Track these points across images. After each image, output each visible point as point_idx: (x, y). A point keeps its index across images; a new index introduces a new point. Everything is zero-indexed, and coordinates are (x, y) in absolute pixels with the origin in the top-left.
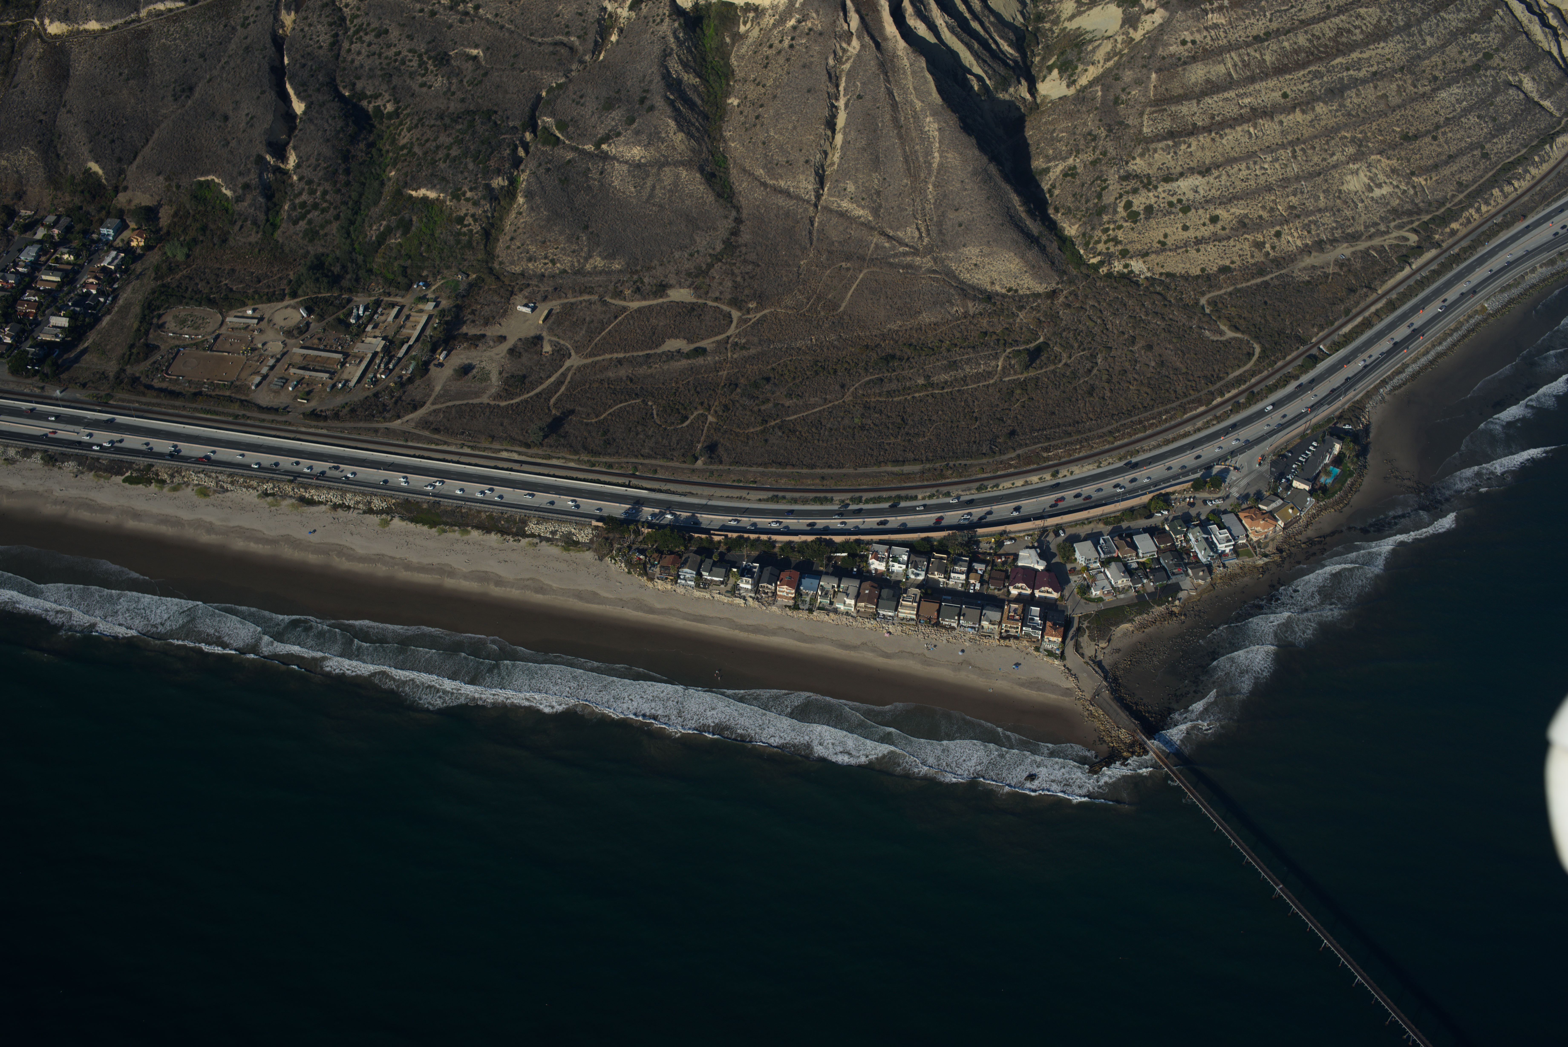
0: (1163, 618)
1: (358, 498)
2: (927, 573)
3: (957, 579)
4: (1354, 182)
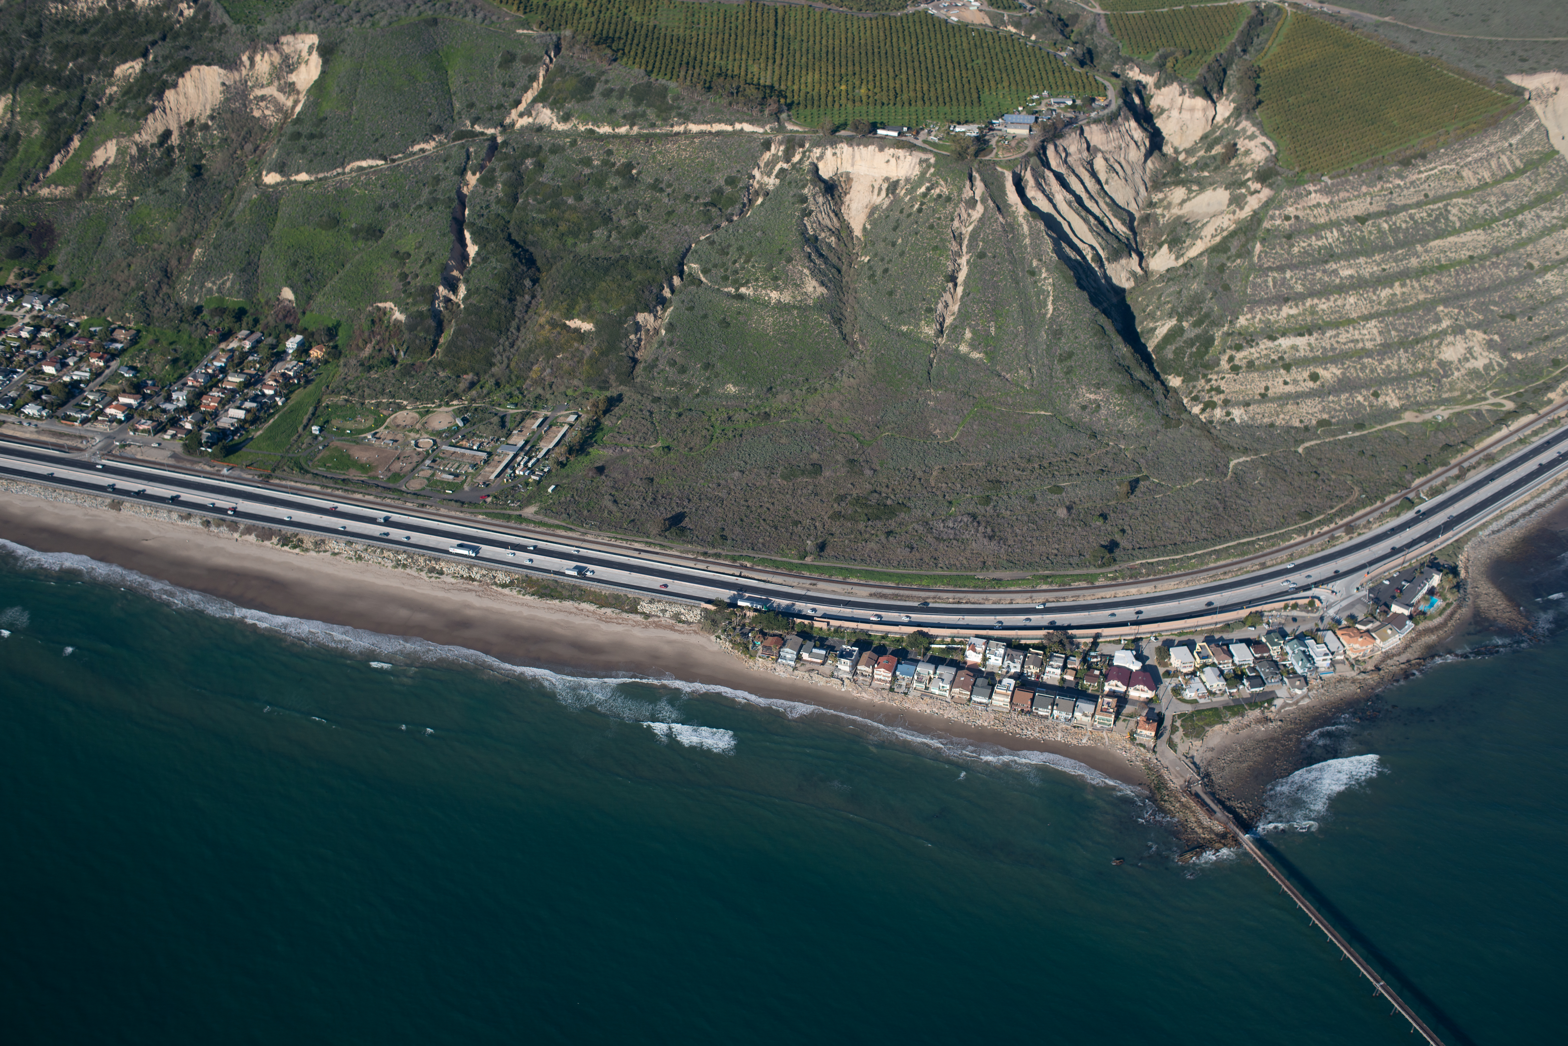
0: (1259, 721)
2: (1022, 667)
3: (1053, 674)
4: (1451, 352)
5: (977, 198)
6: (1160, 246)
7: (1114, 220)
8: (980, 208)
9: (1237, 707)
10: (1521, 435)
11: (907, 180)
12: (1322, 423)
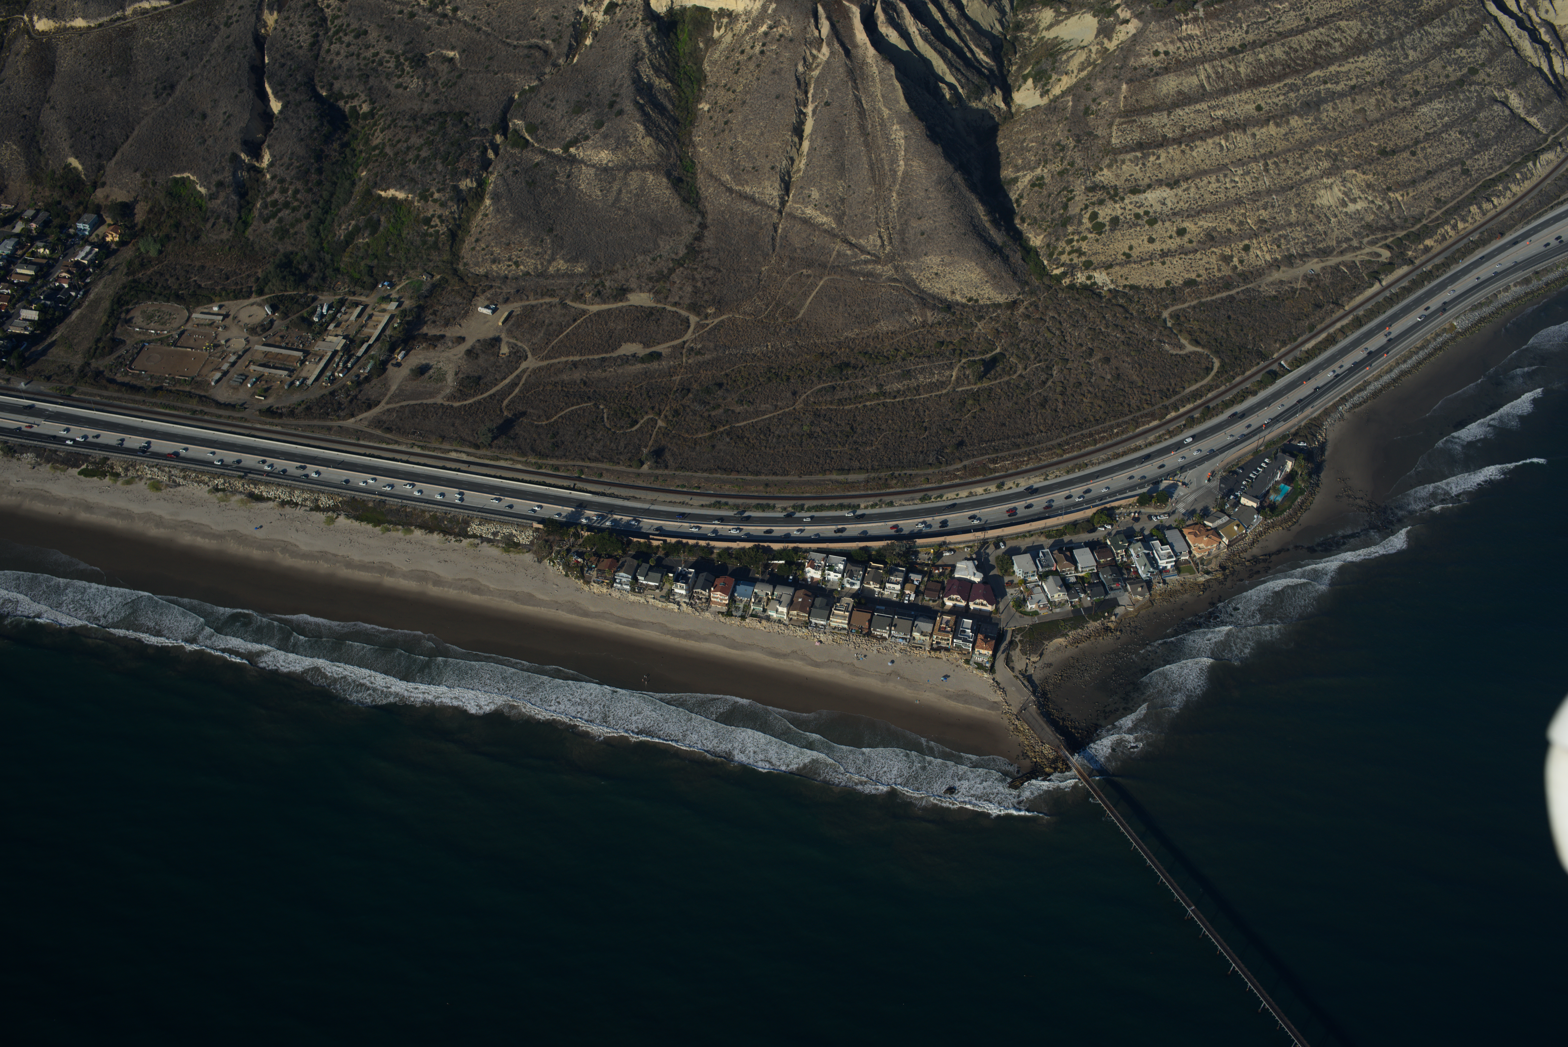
0: (1098, 633)
1: (306, 496)
2: (862, 583)
3: (892, 590)
4: (1328, 196)
5: (823, 38)
6: (1025, 79)
7: (976, 50)
8: (825, 50)
9: (1077, 618)
10: (1392, 291)
11: (748, 15)
12: (1188, 283)
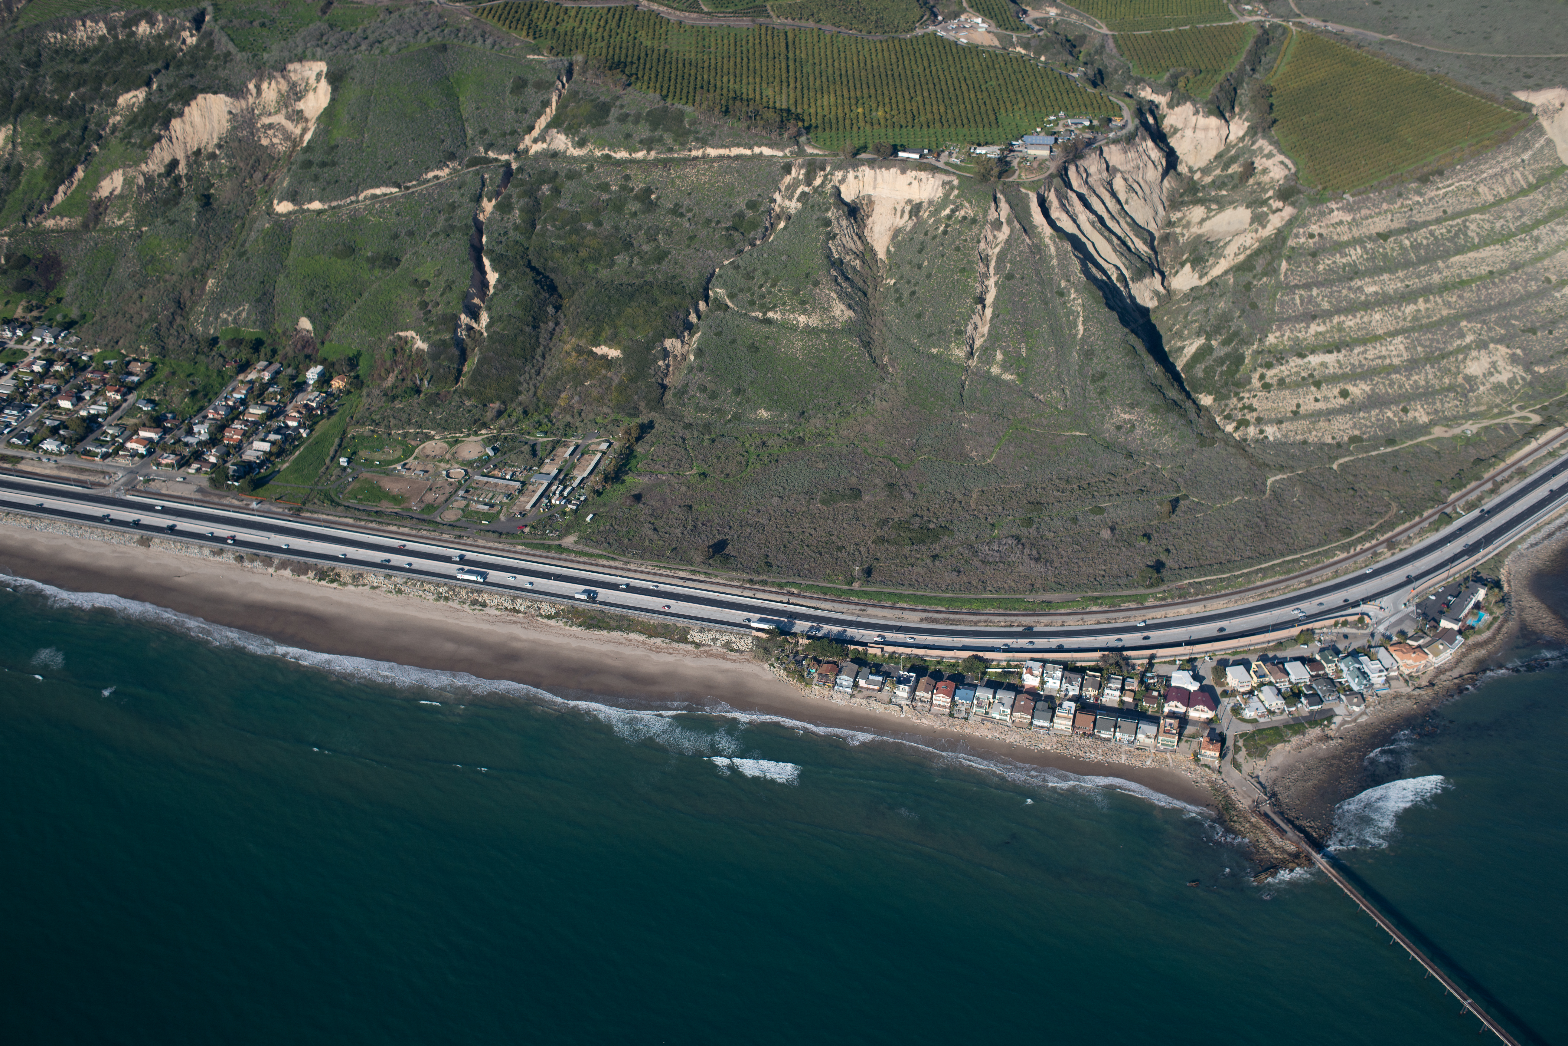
0: (1319, 740)
2: (1081, 689)
3: (1111, 696)
4: (1476, 367)
5: (1003, 220)
6: (1183, 265)
7: (1136, 240)
8: (1006, 230)
9: (1297, 726)
10: (1549, 448)
11: (931, 202)
12: (1353, 439)
